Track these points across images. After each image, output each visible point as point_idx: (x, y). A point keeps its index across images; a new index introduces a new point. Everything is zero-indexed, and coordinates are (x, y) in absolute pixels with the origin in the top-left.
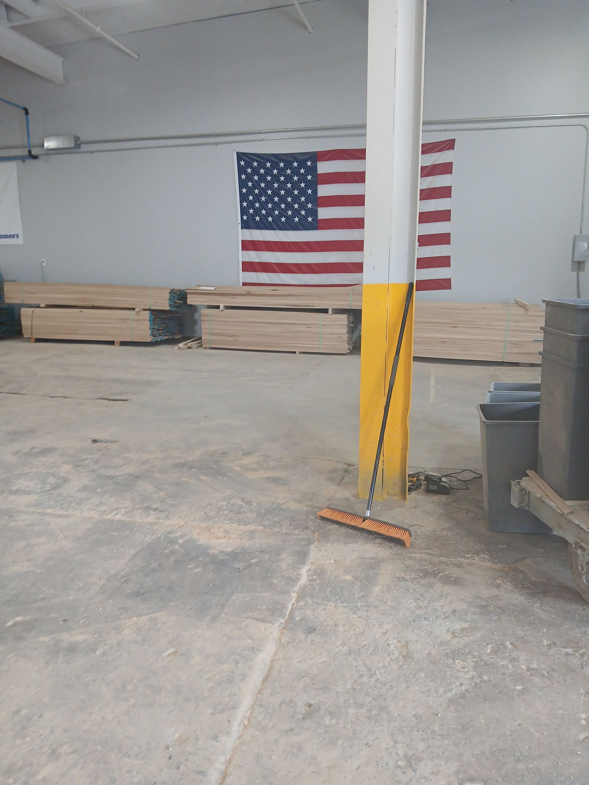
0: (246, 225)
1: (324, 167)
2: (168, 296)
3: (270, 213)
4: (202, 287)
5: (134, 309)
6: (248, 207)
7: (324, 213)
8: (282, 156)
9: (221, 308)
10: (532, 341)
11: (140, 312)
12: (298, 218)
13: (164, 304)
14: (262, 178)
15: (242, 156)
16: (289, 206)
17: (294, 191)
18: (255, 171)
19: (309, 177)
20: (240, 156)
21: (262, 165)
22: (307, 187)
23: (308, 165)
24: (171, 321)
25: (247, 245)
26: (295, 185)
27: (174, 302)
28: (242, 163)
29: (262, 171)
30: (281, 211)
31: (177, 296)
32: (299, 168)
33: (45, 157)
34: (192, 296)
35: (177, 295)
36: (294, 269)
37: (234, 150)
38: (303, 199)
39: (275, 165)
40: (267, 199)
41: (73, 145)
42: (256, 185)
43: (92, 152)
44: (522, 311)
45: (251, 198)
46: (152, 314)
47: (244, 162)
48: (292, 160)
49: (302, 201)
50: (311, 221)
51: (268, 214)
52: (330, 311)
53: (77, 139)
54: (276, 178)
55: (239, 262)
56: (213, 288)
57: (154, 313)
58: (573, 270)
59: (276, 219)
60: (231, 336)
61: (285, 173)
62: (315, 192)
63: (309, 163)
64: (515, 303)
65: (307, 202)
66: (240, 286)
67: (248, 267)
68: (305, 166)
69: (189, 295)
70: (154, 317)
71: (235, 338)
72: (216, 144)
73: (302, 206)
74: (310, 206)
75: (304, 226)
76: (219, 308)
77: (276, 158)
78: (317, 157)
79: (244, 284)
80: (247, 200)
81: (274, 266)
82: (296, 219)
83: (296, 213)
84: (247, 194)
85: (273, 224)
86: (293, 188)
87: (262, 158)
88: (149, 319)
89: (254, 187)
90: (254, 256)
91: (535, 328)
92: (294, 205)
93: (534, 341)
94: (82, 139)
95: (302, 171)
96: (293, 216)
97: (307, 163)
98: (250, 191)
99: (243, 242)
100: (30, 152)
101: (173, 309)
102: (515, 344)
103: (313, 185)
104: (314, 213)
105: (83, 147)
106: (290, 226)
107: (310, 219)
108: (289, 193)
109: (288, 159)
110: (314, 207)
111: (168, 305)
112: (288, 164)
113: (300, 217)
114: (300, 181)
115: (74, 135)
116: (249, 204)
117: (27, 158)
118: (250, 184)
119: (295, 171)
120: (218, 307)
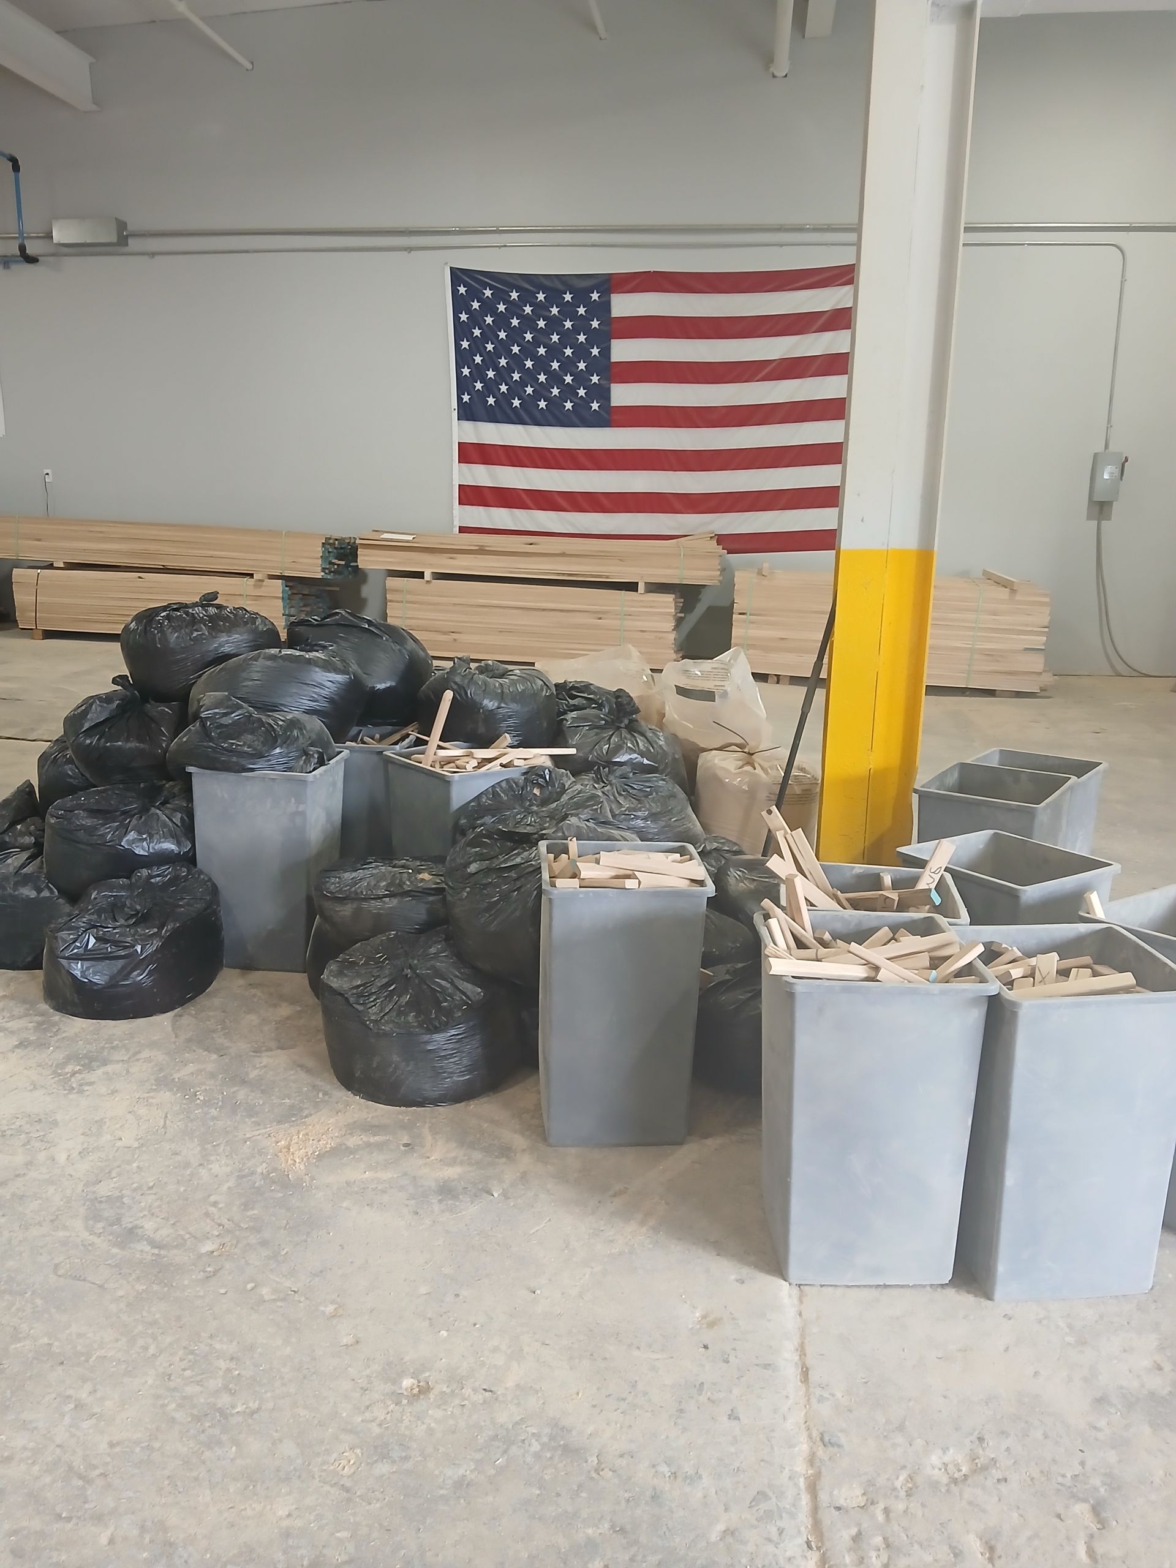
0: (467, 413)
1: (624, 305)
2: (319, 550)
3: (516, 390)
4: (385, 534)
5: (251, 576)
6: (473, 378)
7: (623, 395)
8: (541, 278)
9: (427, 576)
10: (1022, 649)
11: (262, 581)
12: (571, 402)
13: (312, 567)
14: (502, 321)
15: (459, 274)
16: (555, 379)
17: (565, 350)
18: (488, 307)
19: (595, 324)
20: (458, 276)
21: (500, 295)
22: (590, 343)
23: (593, 299)
24: (319, 600)
25: (470, 453)
26: (567, 338)
27: (331, 563)
28: (462, 290)
29: (502, 308)
30: (537, 387)
31: (335, 551)
32: (575, 304)
33: (51, 259)
34: (366, 551)
35: (336, 548)
36: (561, 501)
37: (446, 263)
38: (582, 366)
39: (527, 297)
40: (511, 362)
41: (114, 239)
42: (489, 334)
43: (153, 254)
44: (1004, 593)
45: (478, 359)
46: (286, 586)
47: (466, 289)
48: (561, 287)
49: (580, 369)
50: (597, 409)
51: (513, 392)
52: (641, 587)
53: (121, 225)
54: (528, 323)
55: (452, 486)
56: (410, 538)
57: (290, 584)
58: (1089, 517)
59: (529, 403)
60: (445, 633)
61: (547, 314)
62: (606, 352)
63: (595, 296)
64: (984, 577)
65: (590, 371)
66: (454, 533)
67: (471, 495)
68: (588, 303)
69: (362, 550)
70: (290, 593)
71: (455, 636)
72: (409, 249)
73: (581, 379)
74: (595, 379)
75: (582, 419)
76: (423, 578)
77: (529, 283)
78: (612, 284)
79: (462, 530)
80: (471, 364)
81: (524, 496)
82: (569, 405)
83: (569, 392)
84: (472, 352)
85: (522, 412)
86: (563, 344)
87: (503, 282)
88: (281, 595)
89: (485, 338)
90: (482, 475)
91: (1027, 625)
92: (565, 378)
93: (1026, 649)
94: (131, 227)
95: (582, 310)
96: (563, 398)
97: (591, 295)
98: (477, 346)
99: (461, 445)
100: (22, 248)
101: (329, 577)
102: (990, 655)
103: (603, 339)
104: (602, 393)
105: (134, 244)
106: (555, 418)
107: (595, 406)
108: (554, 352)
109: (554, 285)
110: (603, 382)
111: (320, 568)
112: (554, 296)
113: (575, 400)
114: (576, 330)
115: (116, 219)
116: (474, 371)
117: (16, 262)
118: (477, 332)
119: (568, 311)
120: (420, 575)
